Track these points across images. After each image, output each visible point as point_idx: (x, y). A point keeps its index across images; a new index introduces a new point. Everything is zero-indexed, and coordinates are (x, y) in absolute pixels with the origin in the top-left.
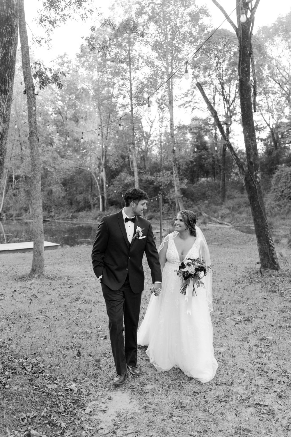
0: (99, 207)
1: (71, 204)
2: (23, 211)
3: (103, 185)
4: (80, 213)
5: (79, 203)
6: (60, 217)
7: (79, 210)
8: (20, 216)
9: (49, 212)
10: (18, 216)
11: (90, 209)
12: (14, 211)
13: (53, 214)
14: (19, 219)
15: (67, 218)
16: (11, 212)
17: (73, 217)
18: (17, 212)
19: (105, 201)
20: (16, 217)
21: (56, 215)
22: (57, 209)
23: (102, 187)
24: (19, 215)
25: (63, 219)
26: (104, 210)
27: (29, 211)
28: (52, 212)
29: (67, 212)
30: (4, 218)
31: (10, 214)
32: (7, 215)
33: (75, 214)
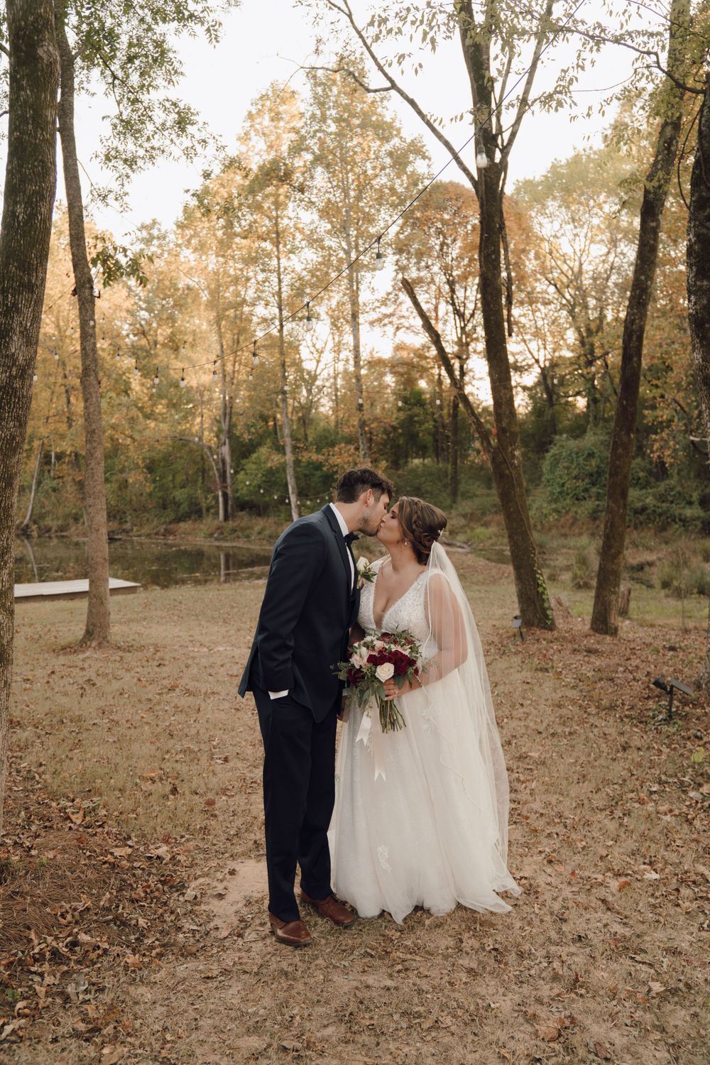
0: (217, 513)
1: (164, 507)
2: (71, 521)
3: (225, 472)
4: (182, 524)
5: (178, 505)
6: (143, 531)
7: (179, 520)
8: (66, 531)
9: (121, 523)
10: (61, 531)
11: (200, 516)
12: (52, 520)
13: (127, 526)
14: (63, 537)
15: (156, 534)
16: (49, 522)
17: (167, 532)
18: (60, 523)
19: (230, 502)
20: (56, 531)
21: (135, 529)
22: (137, 517)
23: (223, 475)
24: (62, 529)
25: (148, 536)
26: (226, 518)
27: (81, 521)
28: (126, 522)
29: (155, 523)
30: (35, 534)
31: (46, 526)
32: (39, 528)
33: (172, 526)
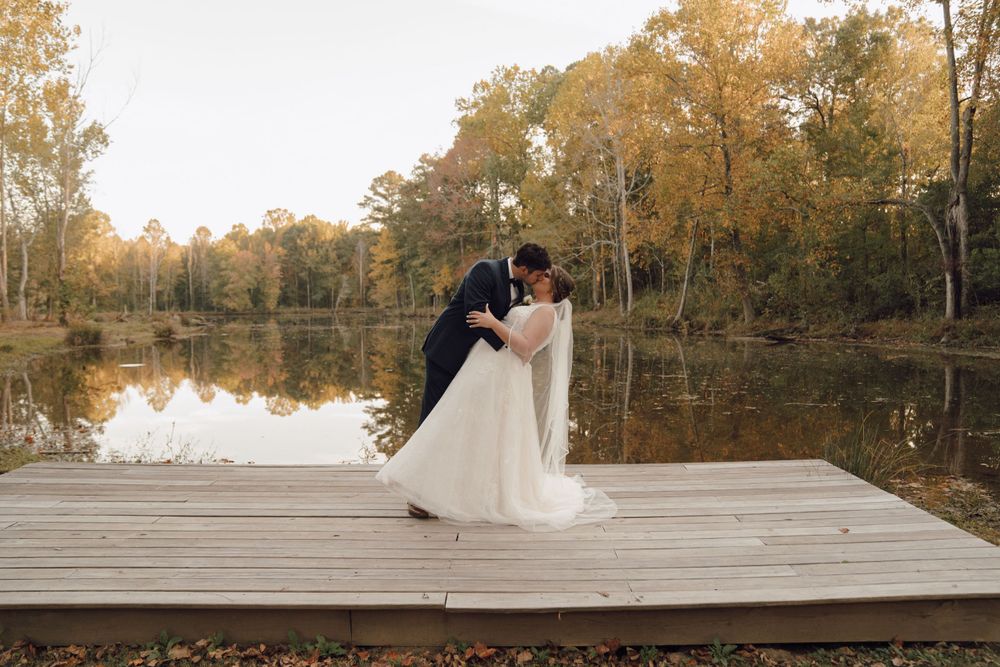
0: (942, 307)
1: (852, 299)
2: (728, 318)
3: (957, 245)
4: (883, 323)
5: (875, 295)
6: (824, 331)
7: (875, 317)
8: (722, 328)
9: (791, 321)
10: (717, 329)
11: (909, 313)
12: (707, 315)
13: (802, 324)
14: (718, 335)
15: (844, 335)
16: (702, 318)
17: (859, 334)
18: (715, 319)
19: (964, 291)
20: (710, 329)
21: (812, 327)
22: (814, 313)
23: (954, 251)
24: (718, 326)
25: (832, 336)
26: (958, 313)
27: (741, 317)
28: (799, 319)
29: (841, 320)
30: (685, 331)
31: (698, 322)
32: (691, 325)
33: (865, 325)
